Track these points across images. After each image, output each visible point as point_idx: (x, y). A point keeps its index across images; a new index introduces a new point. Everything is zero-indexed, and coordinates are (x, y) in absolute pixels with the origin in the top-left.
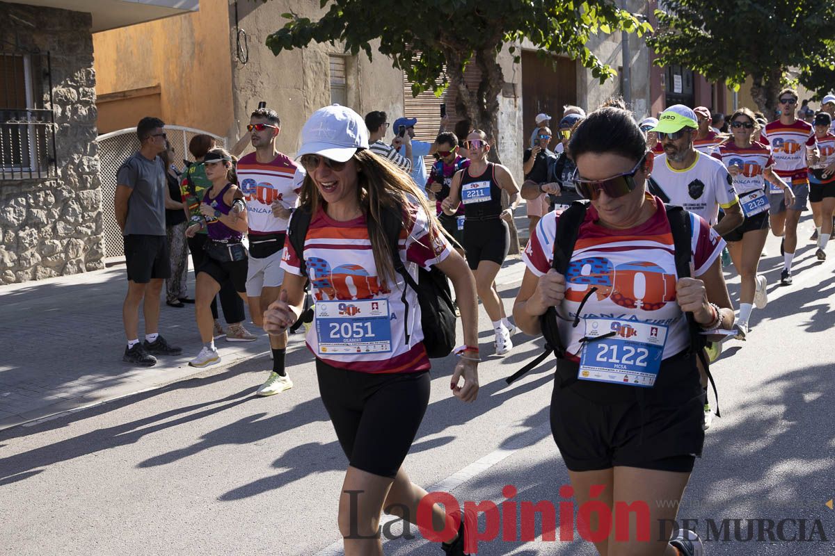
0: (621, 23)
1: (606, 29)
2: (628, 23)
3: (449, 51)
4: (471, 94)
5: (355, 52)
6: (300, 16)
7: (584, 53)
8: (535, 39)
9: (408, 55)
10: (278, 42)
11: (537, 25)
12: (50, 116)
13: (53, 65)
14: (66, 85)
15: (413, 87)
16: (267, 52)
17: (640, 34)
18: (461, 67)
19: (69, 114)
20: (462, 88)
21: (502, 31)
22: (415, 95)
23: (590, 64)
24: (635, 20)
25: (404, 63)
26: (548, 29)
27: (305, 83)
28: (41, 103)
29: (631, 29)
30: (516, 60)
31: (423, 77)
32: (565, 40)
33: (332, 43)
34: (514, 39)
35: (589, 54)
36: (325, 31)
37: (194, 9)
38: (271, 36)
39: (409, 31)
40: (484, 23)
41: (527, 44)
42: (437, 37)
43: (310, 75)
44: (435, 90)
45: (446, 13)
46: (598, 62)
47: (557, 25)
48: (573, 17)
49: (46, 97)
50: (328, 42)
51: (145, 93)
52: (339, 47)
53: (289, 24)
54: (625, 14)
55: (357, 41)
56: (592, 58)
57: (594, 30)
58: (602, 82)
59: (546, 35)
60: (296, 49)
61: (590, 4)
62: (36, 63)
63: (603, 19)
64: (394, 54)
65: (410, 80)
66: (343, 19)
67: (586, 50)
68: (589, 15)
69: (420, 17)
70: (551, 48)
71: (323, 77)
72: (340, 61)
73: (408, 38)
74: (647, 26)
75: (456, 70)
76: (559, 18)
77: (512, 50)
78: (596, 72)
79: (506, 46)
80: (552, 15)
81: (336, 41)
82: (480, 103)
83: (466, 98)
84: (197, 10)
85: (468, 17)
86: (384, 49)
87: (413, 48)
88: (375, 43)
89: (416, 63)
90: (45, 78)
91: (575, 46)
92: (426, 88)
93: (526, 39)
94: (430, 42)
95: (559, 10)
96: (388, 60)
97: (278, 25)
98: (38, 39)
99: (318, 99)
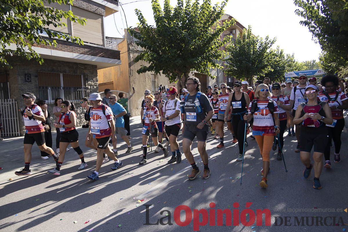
0: (217, 66)
1: (213, 68)
2: (218, 66)
3: (178, 73)
4: (183, 83)
5: (157, 74)
6: (144, 66)
7: (208, 73)
8: (197, 70)
9: (169, 74)
10: (139, 72)
11: (198, 67)
12: (88, 88)
13: (88, 77)
14: (91, 81)
15: (170, 81)
16: (137, 74)
17: (221, 69)
18: (181, 77)
19: (92, 88)
20: (181, 81)
21: (190, 69)
22: (170, 83)
23: (210, 76)
24: (220, 66)
25: (168, 76)
26: (200, 68)
27: (146, 81)
28: (85, 86)
29: (219, 68)
30: (193, 75)
31: (172, 79)
32: (204, 70)
33: (152, 72)
34: (192, 70)
35: (210, 73)
36: (150, 69)
37: (120, 64)
38: (138, 70)
39: (169, 69)
40: (186, 67)
41: (196, 71)
42: (175, 70)
43: (147, 79)
44: (175, 82)
45: (177, 64)
46: (212, 75)
47: (202, 67)
48: (206, 65)
49: (87, 84)
50: (151, 71)
51: (110, 83)
52: (153, 72)
53: (142, 68)
54: (218, 64)
55: (157, 72)
56: (210, 74)
57: (211, 68)
58: (213, 80)
59: (200, 70)
60: (143, 73)
61: (210, 62)
62: (84, 77)
63: (213, 65)
64: (166, 74)
65: (169, 80)
66: (154, 66)
67: (209, 72)
68: (209, 65)
69: (171, 65)
70: (201, 72)
71: (150, 79)
72: (154, 76)
73: (169, 70)
74: (222, 67)
75: (179, 78)
76: (203, 66)
77: (192, 73)
78: (212, 77)
79: (191, 72)
80: (201, 65)
81: (152, 71)
82: (185, 85)
83: (182, 84)
84: (121, 64)
85: (183, 66)
86: (163, 73)
87: (170, 73)
88: (161, 72)
89: (171, 76)
90: (86, 80)
91: (206, 72)
92: (173, 81)
93: (195, 70)
94: (174, 71)
95: (203, 64)
96: (164, 75)
97: (140, 68)
98: (85, 71)
99: (149, 84)
